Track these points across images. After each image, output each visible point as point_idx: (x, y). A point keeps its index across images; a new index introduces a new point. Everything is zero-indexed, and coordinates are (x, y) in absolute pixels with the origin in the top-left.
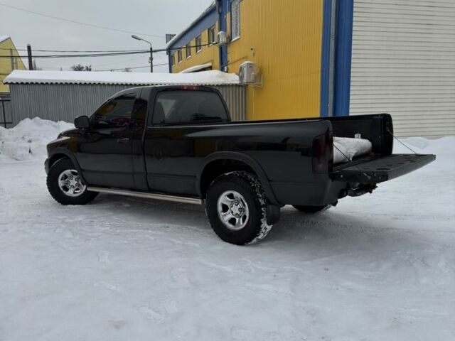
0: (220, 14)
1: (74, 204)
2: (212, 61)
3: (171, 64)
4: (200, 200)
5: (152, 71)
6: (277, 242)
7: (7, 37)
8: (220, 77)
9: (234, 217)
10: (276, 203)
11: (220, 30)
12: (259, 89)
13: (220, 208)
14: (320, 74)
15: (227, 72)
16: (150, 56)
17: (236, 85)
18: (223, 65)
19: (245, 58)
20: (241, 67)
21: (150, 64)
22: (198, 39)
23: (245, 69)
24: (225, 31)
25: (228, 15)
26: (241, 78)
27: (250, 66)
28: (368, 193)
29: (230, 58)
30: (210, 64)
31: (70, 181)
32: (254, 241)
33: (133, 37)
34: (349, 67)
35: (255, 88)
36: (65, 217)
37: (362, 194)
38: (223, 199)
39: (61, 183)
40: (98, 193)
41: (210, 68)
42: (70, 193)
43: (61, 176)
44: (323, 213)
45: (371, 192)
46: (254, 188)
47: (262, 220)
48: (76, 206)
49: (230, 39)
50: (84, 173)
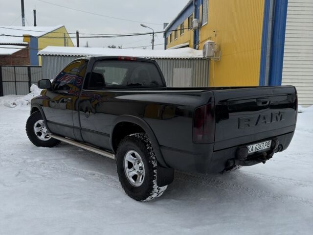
0: (196, 6)
1: (44, 146)
2: (189, 41)
3: (166, 44)
4: (114, 155)
5: (153, 49)
6: (173, 200)
7: (62, 25)
8: (190, 53)
9: (136, 174)
10: (166, 167)
11: (195, 18)
12: (218, 62)
13: (126, 165)
14: (260, 50)
15: (198, 49)
16: (152, 38)
17: (201, 59)
18: (196, 44)
19: (210, 38)
20: (204, 45)
21: (152, 44)
22: (182, 25)
23: (207, 46)
24: (199, 18)
25: (201, 7)
26: (204, 53)
27: (211, 44)
28: (262, 163)
29: (200, 39)
30: (188, 44)
31: (43, 128)
32: (149, 199)
33: (142, 25)
34: (283, 45)
35: (215, 61)
36: (29, 157)
37: (254, 164)
38: (128, 157)
39: (36, 130)
40: (60, 141)
41: (188, 46)
42: (42, 138)
43: (36, 124)
44: (233, 172)
45: (264, 163)
46: (149, 150)
47: (153, 181)
48: (45, 148)
49: (200, 25)
50: (48, 123)
